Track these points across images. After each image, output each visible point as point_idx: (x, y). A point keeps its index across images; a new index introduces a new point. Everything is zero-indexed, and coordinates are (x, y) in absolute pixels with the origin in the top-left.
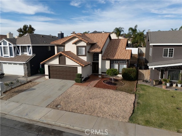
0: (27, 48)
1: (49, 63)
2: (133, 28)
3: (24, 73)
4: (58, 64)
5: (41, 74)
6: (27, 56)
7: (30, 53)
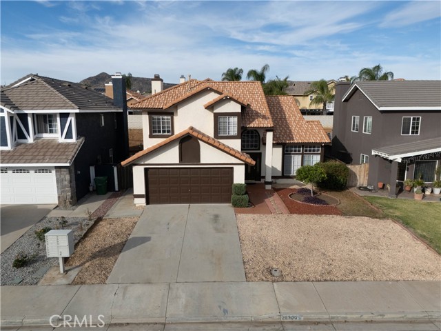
0: (58, 119)
1: (146, 163)
2: (259, 70)
3: (59, 197)
4: (178, 162)
5: (98, 194)
6: (59, 144)
7: (69, 136)
